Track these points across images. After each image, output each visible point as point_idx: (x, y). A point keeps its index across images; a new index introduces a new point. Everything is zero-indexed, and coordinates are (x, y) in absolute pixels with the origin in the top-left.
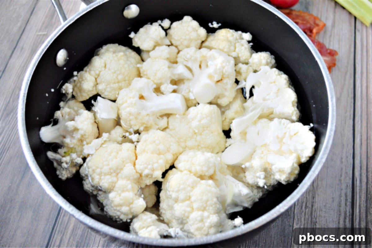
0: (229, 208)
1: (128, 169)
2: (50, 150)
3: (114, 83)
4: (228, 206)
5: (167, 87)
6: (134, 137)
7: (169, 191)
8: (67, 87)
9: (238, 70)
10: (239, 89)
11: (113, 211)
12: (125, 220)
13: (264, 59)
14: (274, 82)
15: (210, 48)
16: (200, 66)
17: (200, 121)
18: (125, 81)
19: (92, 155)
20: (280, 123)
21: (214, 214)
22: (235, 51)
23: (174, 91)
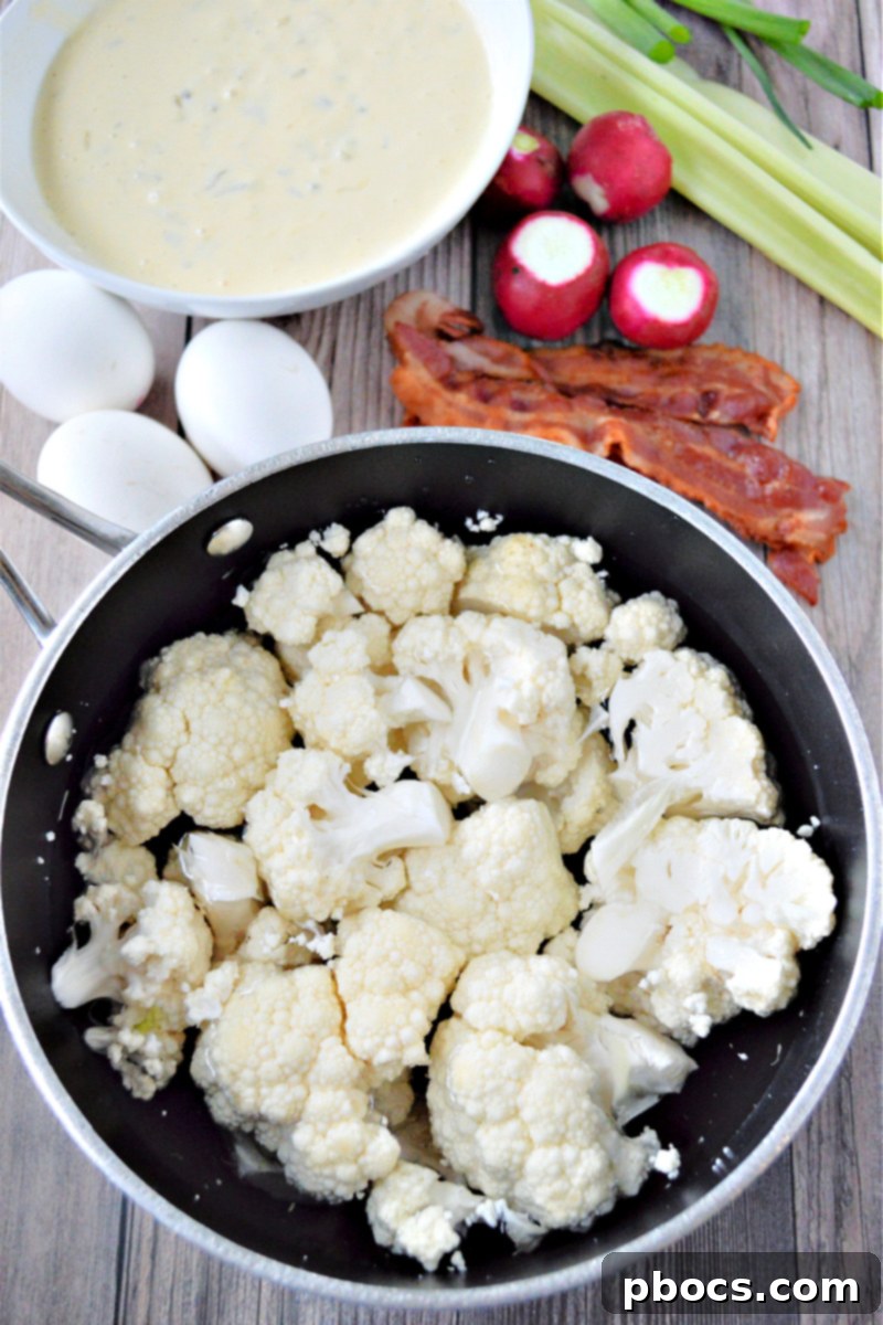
0: (623, 1108)
1: (333, 1059)
2: (91, 1025)
3: (226, 775)
4: (621, 1102)
5: (385, 766)
6: (323, 944)
7: (456, 1096)
8: (89, 815)
9: (578, 672)
10: (592, 736)
11: (314, 1179)
12: (349, 1197)
13: (649, 623)
14: (692, 702)
15: (485, 610)
16: (466, 675)
17: (501, 864)
18: (253, 758)
19: (217, 1021)
20: (727, 832)
21: (590, 1146)
22: (559, 609)
23: (408, 774)
